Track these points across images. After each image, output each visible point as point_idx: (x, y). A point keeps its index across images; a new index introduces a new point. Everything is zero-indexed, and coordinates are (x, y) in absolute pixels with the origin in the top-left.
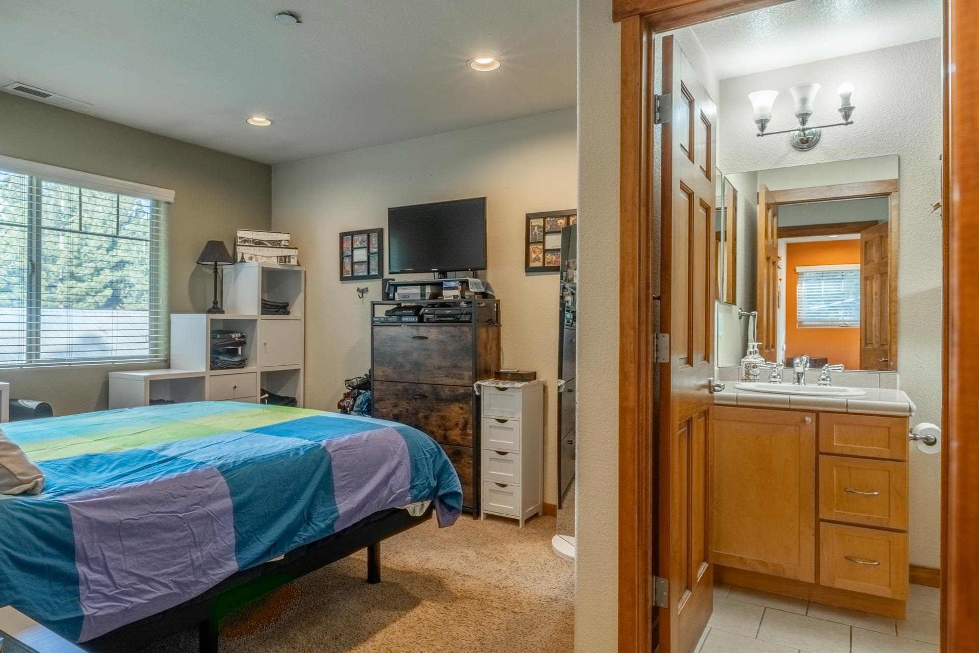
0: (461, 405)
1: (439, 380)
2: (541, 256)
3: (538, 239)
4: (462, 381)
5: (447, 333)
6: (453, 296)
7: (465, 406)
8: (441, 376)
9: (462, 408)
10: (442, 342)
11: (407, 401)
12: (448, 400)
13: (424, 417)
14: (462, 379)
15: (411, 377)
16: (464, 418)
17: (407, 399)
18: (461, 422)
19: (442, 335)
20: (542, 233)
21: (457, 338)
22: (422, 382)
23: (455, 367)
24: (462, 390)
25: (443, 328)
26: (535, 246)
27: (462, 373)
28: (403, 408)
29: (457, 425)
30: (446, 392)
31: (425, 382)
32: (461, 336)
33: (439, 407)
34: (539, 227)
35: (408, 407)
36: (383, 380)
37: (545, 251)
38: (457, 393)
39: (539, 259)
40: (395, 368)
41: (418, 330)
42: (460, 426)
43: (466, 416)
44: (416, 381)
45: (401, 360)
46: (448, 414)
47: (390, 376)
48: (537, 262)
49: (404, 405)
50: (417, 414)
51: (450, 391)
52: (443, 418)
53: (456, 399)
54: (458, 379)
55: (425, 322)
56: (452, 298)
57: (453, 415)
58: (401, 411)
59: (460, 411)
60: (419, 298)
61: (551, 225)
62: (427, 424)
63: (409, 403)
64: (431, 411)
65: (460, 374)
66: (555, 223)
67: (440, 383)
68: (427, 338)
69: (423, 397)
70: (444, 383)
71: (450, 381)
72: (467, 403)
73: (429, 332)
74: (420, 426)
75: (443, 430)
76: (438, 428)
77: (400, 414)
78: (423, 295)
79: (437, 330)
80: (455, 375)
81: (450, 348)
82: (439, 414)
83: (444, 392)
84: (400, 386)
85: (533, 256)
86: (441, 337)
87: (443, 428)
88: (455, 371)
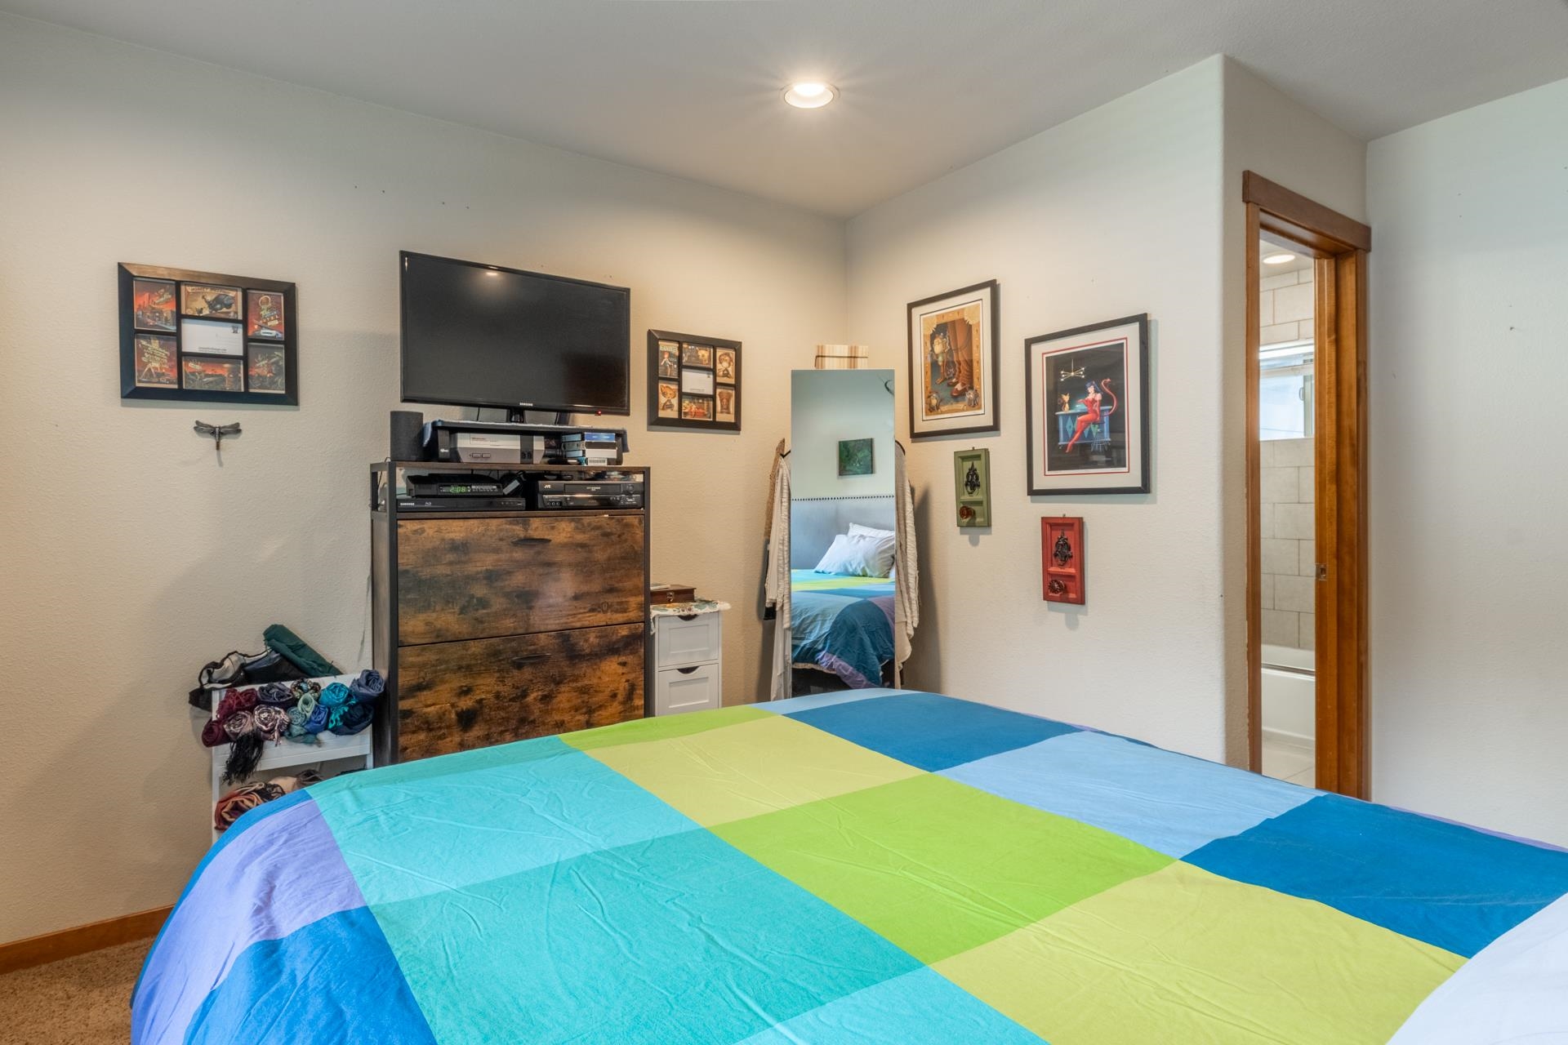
0: (623, 659)
1: (576, 619)
2: (675, 402)
3: (669, 374)
4: (625, 615)
5: (593, 529)
6: (608, 459)
7: (630, 659)
8: (582, 611)
9: (624, 664)
10: (583, 546)
11: (497, 675)
12: (596, 655)
13: (541, 699)
14: (625, 611)
15: (508, 624)
16: (627, 681)
17: (499, 671)
18: (621, 688)
19: (584, 533)
20: (675, 366)
21: (614, 538)
22: (537, 630)
23: (611, 590)
24: (624, 631)
25: (586, 520)
26: (665, 385)
27: (624, 600)
28: (488, 692)
29: (614, 696)
30: (591, 639)
31: (542, 629)
32: (624, 534)
33: (576, 672)
34: (671, 355)
35: (500, 688)
36: (427, 641)
37: (682, 395)
38: (614, 638)
39: (671, 407)
40: (463, 610)
41: (526, 525)
42: (620, 697)
43: (631, 676)
44: (521, 631)
45: (480, 591)
46: (595, 681)
47: (447, 630)
48: (669, 410)
49: (487, 687)
50: (524, 695)
51: (600, 637)
52: (584, 691)
53: (612, 650)
54: (617, 611)
55: (541, 510)
56: (605, 464)
57: (607, 679)
58: (482, 700)
59: (621, 670)
60: (517, 459)
61: (689, 356)
62: (547, 712)
63: (502, 680)
64: (558, 683)
65: (621, 603)
66: (694, 354)
67: (578, 625)
68: (550, 541)
69: (537, 659)
70: (586, 623)
71: (599, 618)
72: (634, 652)
73: (553, 528)
74: (532, 718)
75: (585, 714)
76: (573, 713)
77: (477, 706)
78: (527, 454)
79: (573, 525)
80: (610, 606)
81: (600, 556)
82: (575, 685)
83: (586, 641)
84: (476, 648)
85: (662, 400)
86: (580, 538)
87: (584, 710)
88: (612, 599)
